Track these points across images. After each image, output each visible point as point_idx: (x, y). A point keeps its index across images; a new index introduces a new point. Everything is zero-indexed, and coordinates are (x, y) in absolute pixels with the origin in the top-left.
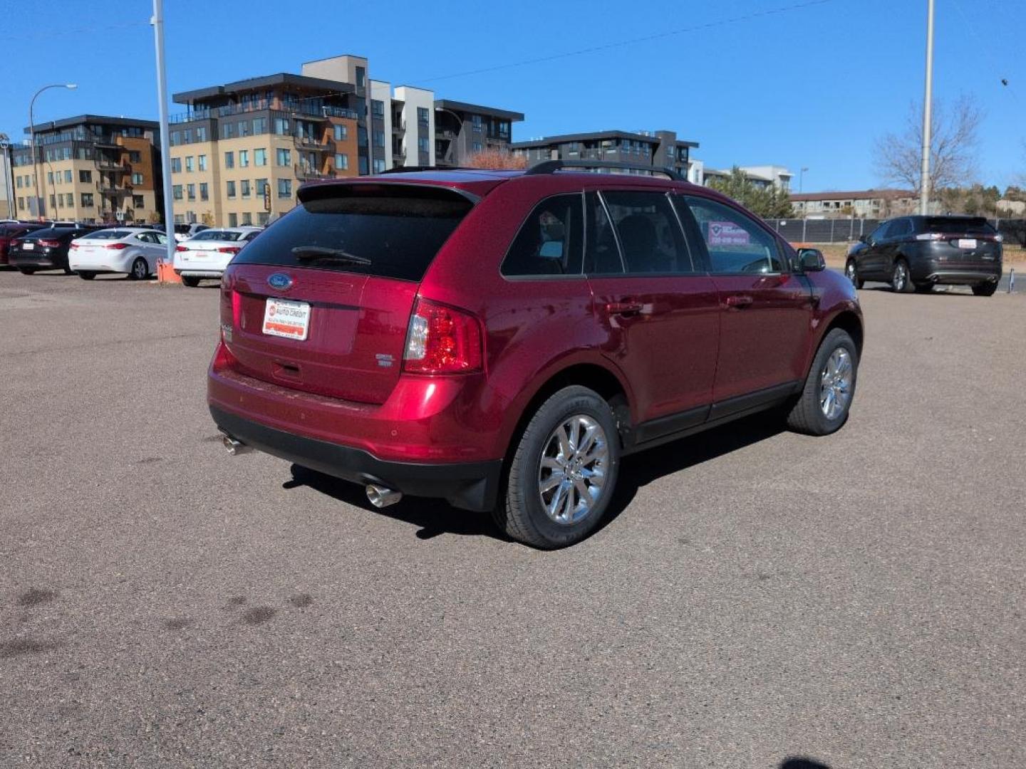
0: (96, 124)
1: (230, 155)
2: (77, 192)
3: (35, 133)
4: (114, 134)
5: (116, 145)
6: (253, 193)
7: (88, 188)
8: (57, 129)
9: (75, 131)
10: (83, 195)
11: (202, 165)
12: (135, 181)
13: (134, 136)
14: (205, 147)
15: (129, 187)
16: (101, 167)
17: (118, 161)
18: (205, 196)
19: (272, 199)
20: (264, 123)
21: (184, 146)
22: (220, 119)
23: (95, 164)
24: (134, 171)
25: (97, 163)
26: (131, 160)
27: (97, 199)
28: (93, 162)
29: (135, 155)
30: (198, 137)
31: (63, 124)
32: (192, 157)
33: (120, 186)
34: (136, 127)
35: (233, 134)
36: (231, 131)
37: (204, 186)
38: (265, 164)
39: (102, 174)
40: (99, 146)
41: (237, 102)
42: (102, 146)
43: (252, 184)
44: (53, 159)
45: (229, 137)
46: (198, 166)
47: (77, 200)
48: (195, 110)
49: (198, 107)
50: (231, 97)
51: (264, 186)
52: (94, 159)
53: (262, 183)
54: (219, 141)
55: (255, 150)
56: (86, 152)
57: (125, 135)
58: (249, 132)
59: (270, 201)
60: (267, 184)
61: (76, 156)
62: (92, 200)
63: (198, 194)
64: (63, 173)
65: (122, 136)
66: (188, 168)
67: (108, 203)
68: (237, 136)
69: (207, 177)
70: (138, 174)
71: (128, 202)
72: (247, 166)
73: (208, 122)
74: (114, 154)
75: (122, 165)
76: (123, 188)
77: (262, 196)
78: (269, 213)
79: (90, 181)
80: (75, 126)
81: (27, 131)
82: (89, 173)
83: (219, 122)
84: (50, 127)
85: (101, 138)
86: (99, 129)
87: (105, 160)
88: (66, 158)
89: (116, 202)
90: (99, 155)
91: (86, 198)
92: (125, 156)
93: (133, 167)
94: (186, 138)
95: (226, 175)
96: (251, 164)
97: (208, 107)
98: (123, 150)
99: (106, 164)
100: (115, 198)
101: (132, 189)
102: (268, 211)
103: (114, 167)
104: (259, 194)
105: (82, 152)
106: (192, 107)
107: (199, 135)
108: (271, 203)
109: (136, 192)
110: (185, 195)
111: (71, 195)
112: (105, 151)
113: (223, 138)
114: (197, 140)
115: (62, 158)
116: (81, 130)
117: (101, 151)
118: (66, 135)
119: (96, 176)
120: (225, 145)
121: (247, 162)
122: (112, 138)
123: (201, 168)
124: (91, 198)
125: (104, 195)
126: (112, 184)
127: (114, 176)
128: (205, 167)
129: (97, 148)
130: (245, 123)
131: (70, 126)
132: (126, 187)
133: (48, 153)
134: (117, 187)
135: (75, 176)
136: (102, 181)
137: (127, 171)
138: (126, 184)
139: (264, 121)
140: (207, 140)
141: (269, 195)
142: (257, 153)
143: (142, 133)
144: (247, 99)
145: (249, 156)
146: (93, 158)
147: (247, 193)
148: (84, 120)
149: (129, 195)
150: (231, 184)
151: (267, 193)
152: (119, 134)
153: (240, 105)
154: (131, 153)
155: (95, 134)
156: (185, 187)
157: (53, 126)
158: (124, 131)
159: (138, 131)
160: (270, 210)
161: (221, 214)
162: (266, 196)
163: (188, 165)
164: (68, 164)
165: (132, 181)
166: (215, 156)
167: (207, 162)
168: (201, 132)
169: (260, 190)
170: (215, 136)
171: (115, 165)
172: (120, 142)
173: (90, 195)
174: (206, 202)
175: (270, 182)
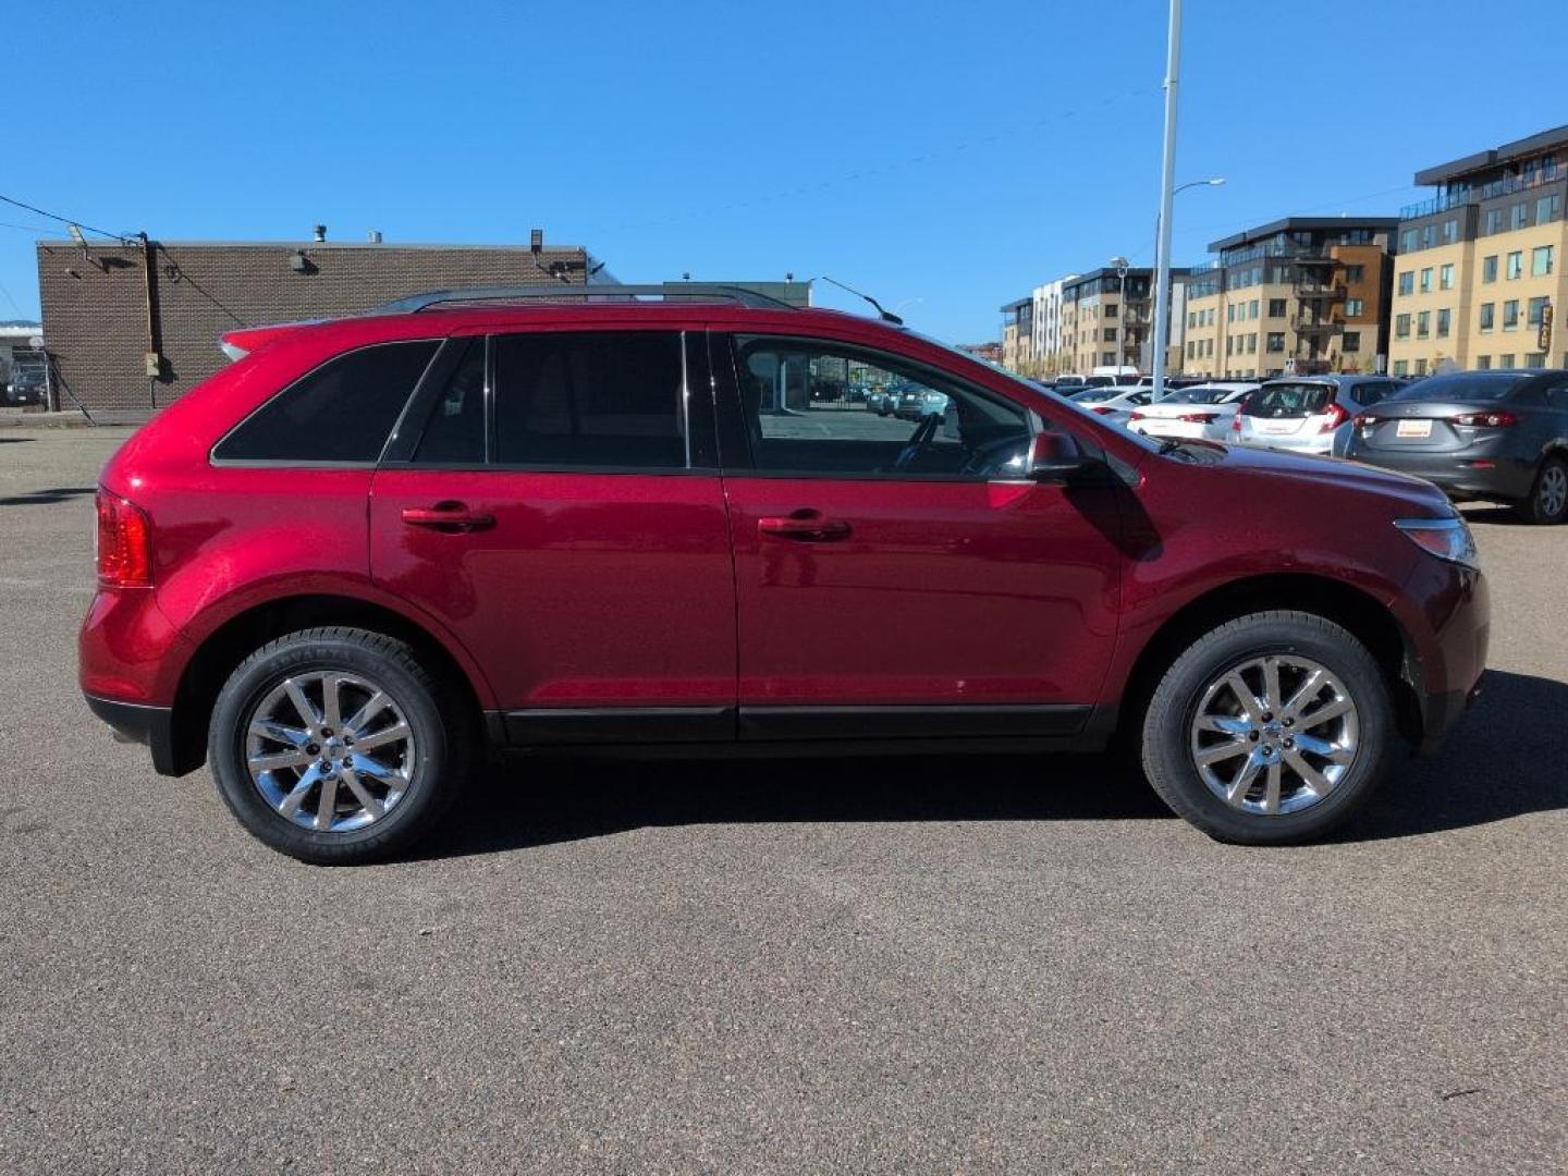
0: (1302, 230)
1: (1492, 261)
2: (1262, 332)
3: (1222, 250)
4: (1327, 242)
5: (1328, 258)
6: (1522, 321)
7: (1278, 324)
8: (1248, 242)
9: (1272, 242)
10: (1271, 335)
11: (1446, 281)
12: (1350, 312)
13: (1358, 243)
14: (1454, 252)
15: (1340, 321)
16: (1302, 293)
17: (1328, 283)
18: (1443, 330)
19: (1553, 330)
20: (1555, 205)
21: (1421, 253)
22: (1482, 204)
23: (1294, 289)
24: (1350, 296)
25: (1297, 287)
26: (1347, 280)
27: (1290, 341)
28: (1291, 287)
29: (1356, 272)
30: (1444, 237)
31: (1257, 235)
32: (1432, 269)
33: (1327, 320)
34: (1361, 229)
35: (1502, 227)
36: (1499, 221)
37: (1445, 313)
38: (1548, 272)
39: (1303, 302)
40: (1302, 262)
41: (1516, 173)
42: (1307, 262)
43: (1523, 307)
44: (1237, 287)
45: (1495, 232)
46: (1439, 282)
47: (1260, 344)
48: (1449, 192)
49: (1454, 189)
50: (1508, 166)
51: (1542, 308)
52: (1294, 283)
53: (1541, 304)
54: (1477, 241)
55: (1536, 249)
56: (1283, 272)
57: (1344, 243)
58: (1528, 222)
59: (1549, 334)
60: (1548, 306)
61: (1267, 279)
62: (1283, 343)
63: (1433, 327)
64: (1247, 305)
65: (1339, 245)
66: (1424, 287)
67: (1306, 345)
68: (1508, 229)
69: (1451, 300)
70: (1356, 301)
71: (1335, 343)
72: (1517, 277)
73: (1463, 211)
74: (1324, 272)
75: (1333, 289)
76: (1330, 322)
77: (1537, 326)
78: (1546, 353)
79: (1283, 314)
80: (1273, 235)
81: (1211, 248)
82: (1283, 302)
83: (1481, 208)
84: (1240, 240)
85: (1308, 250)
86: (1307, 237)
87: (1309, 282)
88: (1255, 283)
89: (1317, 343)
90: (1302, 275)
91: (1275, 339)
92: (1339, 275)
93: (1349, 292)
94: (1426, 239)
95: (1483, 293)
96: (1525, 273)
97: (1470, 187)
98: (1338, 265)
99: (1310, 288)
100: (1317, 337)
101: (1343, 322)
102: (1542, 351)
103: (1321, 292)
104: (1532, 322)
105: (1278, 272)
106: (1444, 190)
107: (1447, 233)
108: (1553, 337)
109: (1348, 328)
110: (1414, 329)
111: (1253, 336)
112: (1311, 269)
113: (1485, 236)
114: (1443, 241)
115: (1249, 284)
116: (1281, 240)
117: (1305, 269)
118: (1259, 251)
119: (1292, 307)
120: (1485, 246)
121: (1518, 270)
122: (1324, 249)
123: (1444, 285)
124: (1282, 339)
125: (1301, 334)
126: (1315, 318)
127: (1318, 305)
128: (1450, 285)
129: (1300, 266)
130: (1524, 207)
131: (1267, 236)
132: (1335, 321)
133: (1232, 277)
134: (1322, 322)
135: (1263, 308)
136: (1301, 313)
137: (1341, 297)
138: (1336, 315)
139: (1556, 199)
140: (1458, 241)
141: (1549, 325)
142: (1537, 253)
143: (1371, 237)
144: (1535, 166)
145: (1524, 260)
146: (1294, 280)
147: (1512, 322)
148: (1286, 225)
149: (1337, 332)
150: (1489, 308)
151: (1545, 321)
152: (1335, 241)
153: (1520, 177)
154: (1348, 268)
155: (1300, 243)
156: (1414, 317)
157: (1245, 238)
158: (1344, 237)
159: (1366, 233)
160: (1547, 349)
161: (1466, 358)
162: (1542, 325)
163: (1424, 282)
164: (1256, 293)
165: (1345, 310)
166: (1468, 263)
167: (1454, 277)
168: (1452, 228)
169: (1534, 316)
170: (1471, 233)
171: (1324, 288)
172: (1334, 254)
173: (1281, 335)
174: (1445, 339)
175: (1553, 301)
